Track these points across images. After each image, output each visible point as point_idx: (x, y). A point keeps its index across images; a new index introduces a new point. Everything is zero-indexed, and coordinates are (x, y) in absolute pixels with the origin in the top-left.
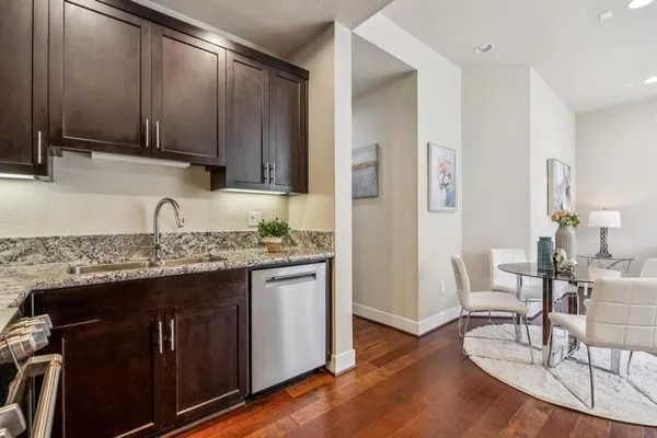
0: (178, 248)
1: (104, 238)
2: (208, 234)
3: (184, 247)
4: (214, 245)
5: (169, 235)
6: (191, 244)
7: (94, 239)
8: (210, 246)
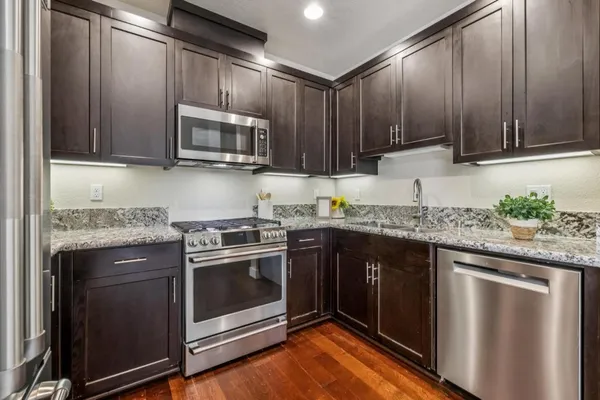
0: (440, 220)
1: (396, 207)
2: (468, 210)
3: (446, 220)
4: (475, 222)
5: (434, 208)
6: (452, 218)
7: (392, 208)
8: (469, 223)
